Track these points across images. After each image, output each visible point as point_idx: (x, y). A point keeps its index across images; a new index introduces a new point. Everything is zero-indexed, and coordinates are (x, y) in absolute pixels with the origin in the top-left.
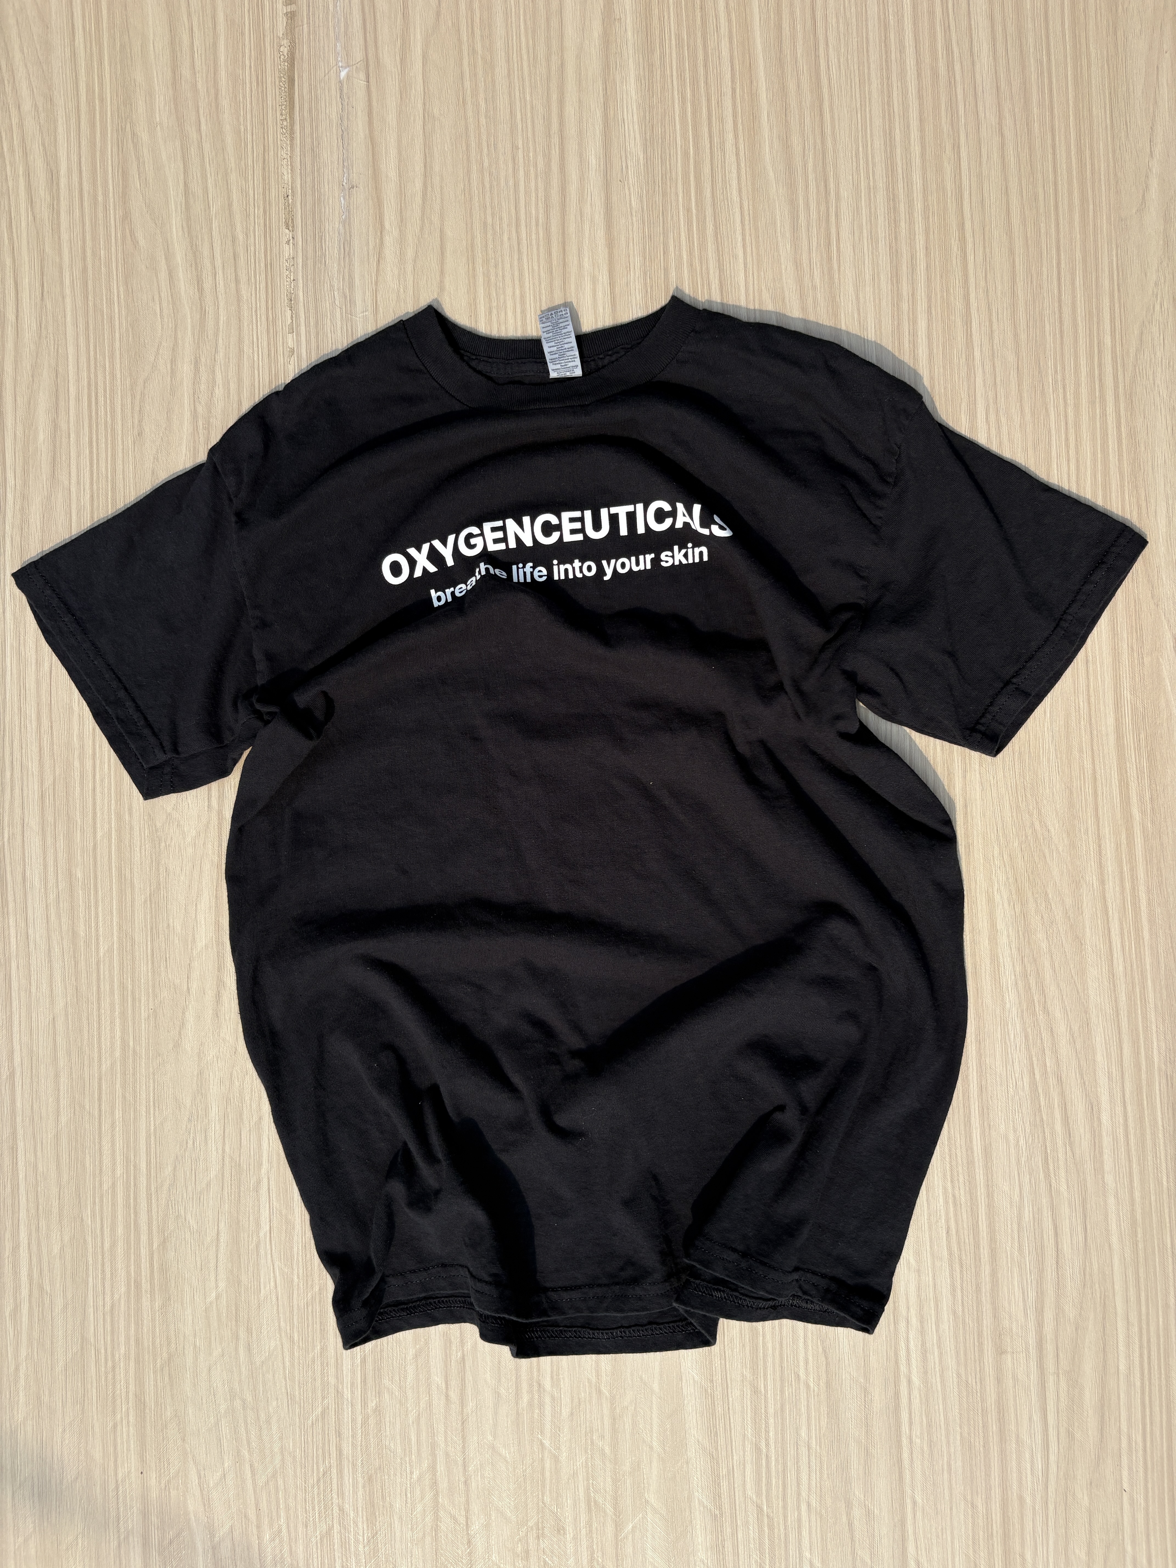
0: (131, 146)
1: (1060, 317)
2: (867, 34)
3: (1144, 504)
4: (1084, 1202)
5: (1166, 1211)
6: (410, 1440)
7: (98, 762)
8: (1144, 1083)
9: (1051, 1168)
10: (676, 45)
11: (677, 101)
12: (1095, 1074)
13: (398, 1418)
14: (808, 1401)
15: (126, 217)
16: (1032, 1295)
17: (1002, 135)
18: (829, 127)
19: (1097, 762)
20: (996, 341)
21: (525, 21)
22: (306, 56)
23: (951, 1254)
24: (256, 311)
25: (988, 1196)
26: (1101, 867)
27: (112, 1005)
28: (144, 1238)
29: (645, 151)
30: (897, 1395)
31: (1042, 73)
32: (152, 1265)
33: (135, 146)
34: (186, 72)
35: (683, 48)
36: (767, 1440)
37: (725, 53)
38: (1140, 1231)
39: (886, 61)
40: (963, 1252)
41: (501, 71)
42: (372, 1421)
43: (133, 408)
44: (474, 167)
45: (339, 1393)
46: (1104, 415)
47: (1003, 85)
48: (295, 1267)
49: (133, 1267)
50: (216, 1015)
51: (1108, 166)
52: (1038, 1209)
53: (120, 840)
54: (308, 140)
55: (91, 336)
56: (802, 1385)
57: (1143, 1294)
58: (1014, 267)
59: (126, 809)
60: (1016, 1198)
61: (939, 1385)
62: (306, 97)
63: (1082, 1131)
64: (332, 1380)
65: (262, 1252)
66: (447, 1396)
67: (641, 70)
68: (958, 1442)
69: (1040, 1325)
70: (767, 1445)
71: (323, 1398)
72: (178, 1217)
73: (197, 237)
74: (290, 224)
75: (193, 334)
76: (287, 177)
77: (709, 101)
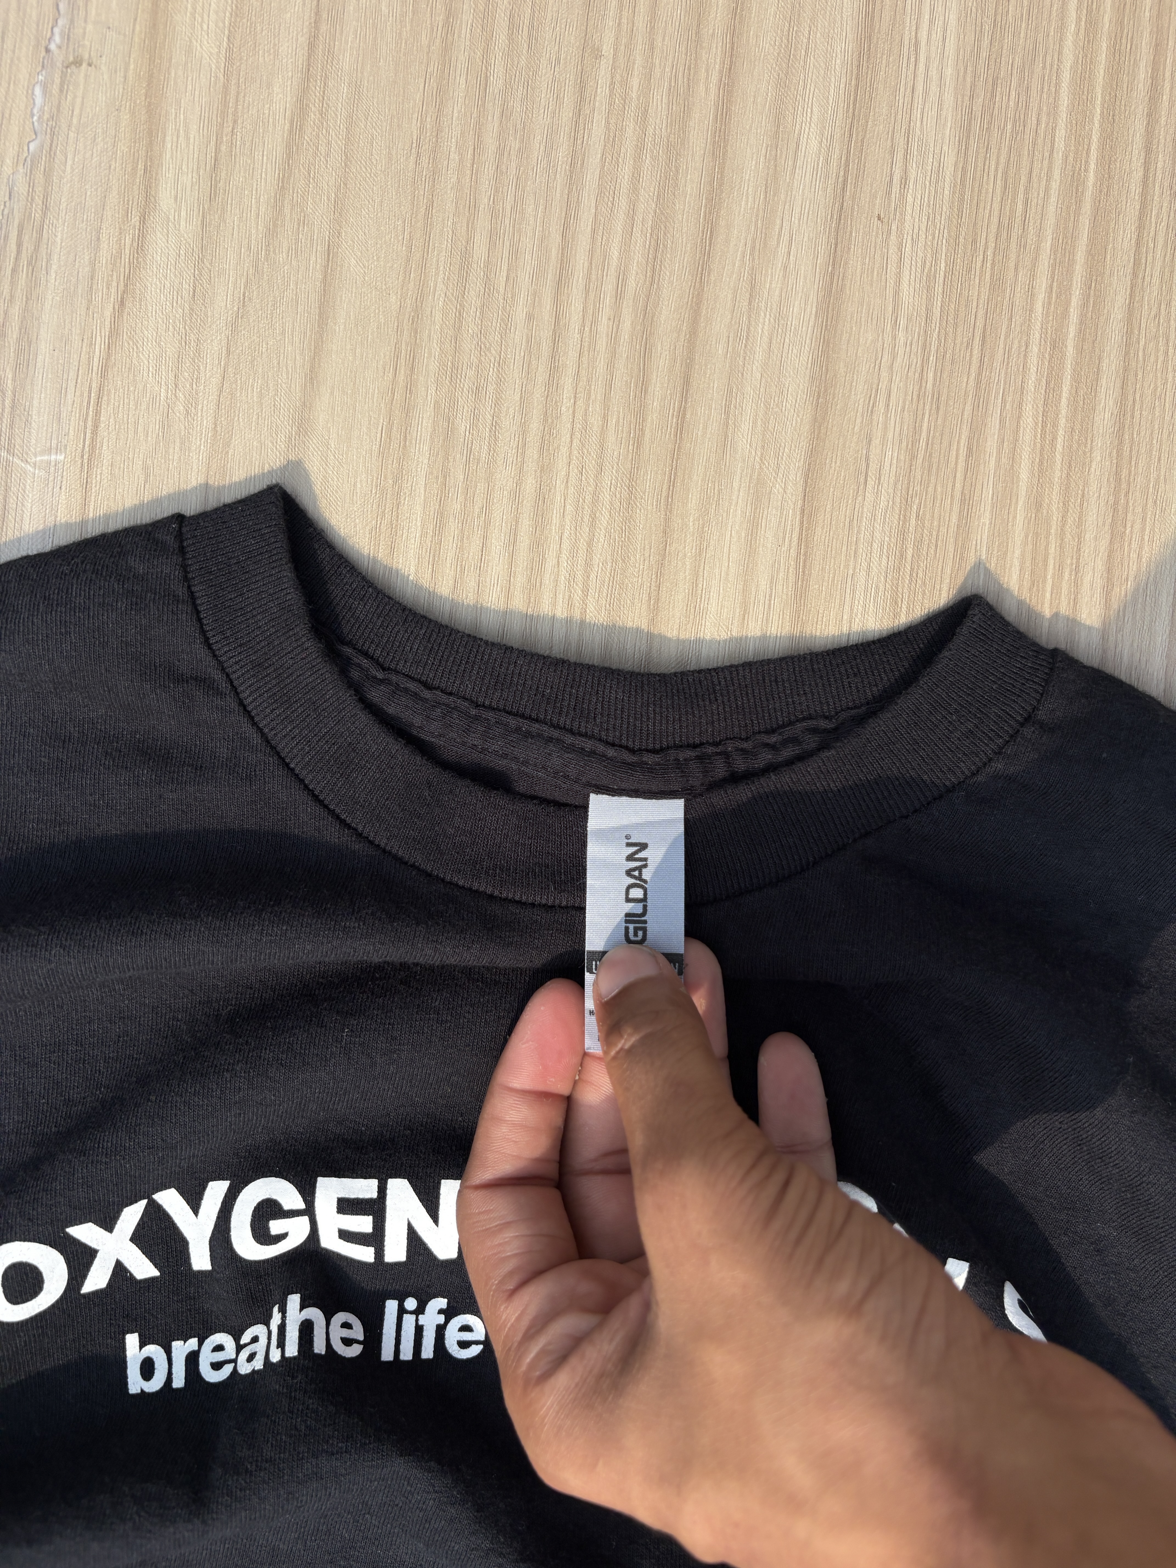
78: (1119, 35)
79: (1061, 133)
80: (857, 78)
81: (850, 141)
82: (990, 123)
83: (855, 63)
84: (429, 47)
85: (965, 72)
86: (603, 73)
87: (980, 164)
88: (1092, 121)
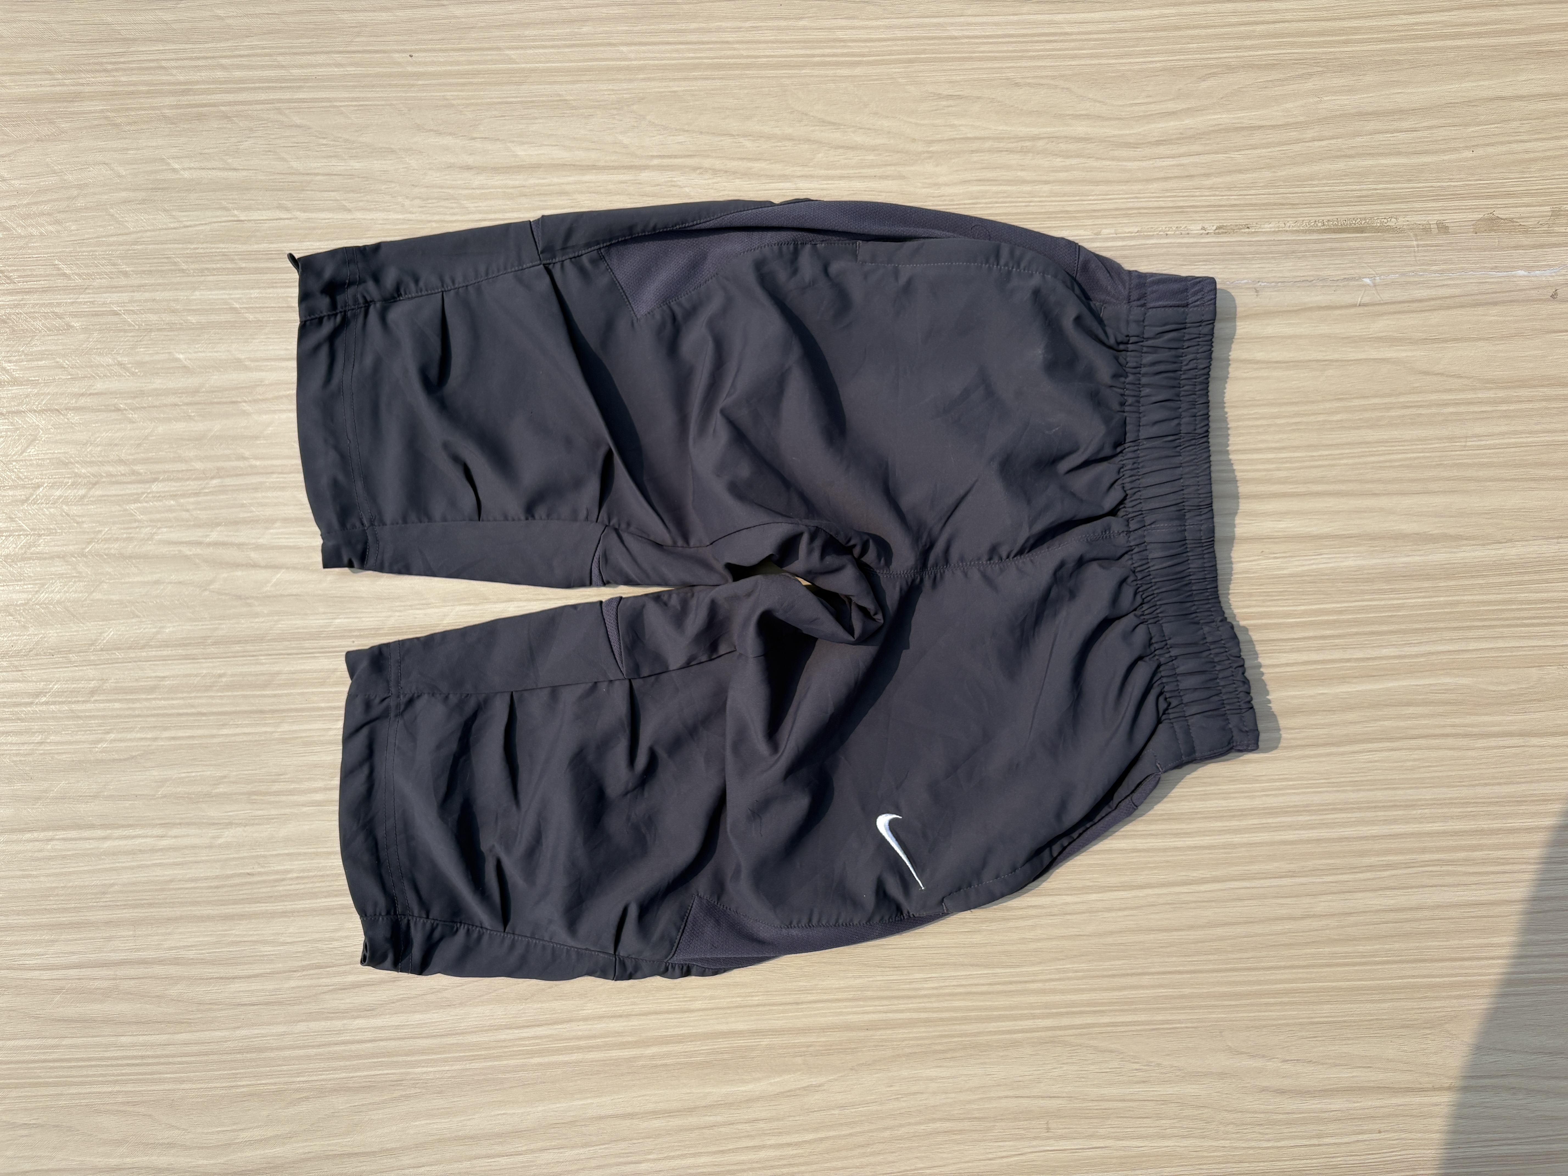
0: (1300, 72)
1: (1128, 975)
2: (1403, 789)
3: (948, 1055)
4: (280, 1003)
5: (272, 1081)
6: (41, 360)
7: (696, 47)
8: (395, 1059)
9: (312, 972)
11: (1339, 605)
12: (402, 1013)
13: (61, 347)
14: (84, 742)
15: (1230, 69)
16: (191, 954)
17: (1303, 918)
18: (1312, 753)
19: (701, 1013)
20: (1106, 915)
21: (1418, 458)
22: (1385, 244)
23: (228, 877)
24: (1137, 198)
25: (283, 912)
26: (600, 1017)
27: (458, 63)
28: (230, 97)
29: (1291, 576)
30: (92, 827)
31: (1364, 957)
32: (205, 105)
33: (1300, 76)
34: (1371, 126)
36: (46, 703)
37: (1385, 652)
38: (253, 1055)
39: (1375, 807)
40: (230, 889)
41: (1371, 435)
42: (57, 322)
43: (1042, 77)
44: (1275, 410)
45: (83, 289)
46: (1034, 1017)
47: (1352, 919)
48: (205, 245)
49: (203, 87)
50: (450, 167)
51: (1274, 1019)
52: (272, 960)
53: (620, 69)
54: (1303, 248)
55: (1113, 36)
56: (100, 736)
57: (193, 1059)
58: (1176, 930)
59: (649, 75)
60: (282, 939)
61: (101, 867)
62: (1345, 245)
63: (348, 1001)
64: (96, 283)
65: (219, 213)
66: (83, 395)
68: (48, 885)
69: (161, 962)
70: (43, 704)
71: (78, 275)
72: (251, 130)
73: (1210, 139)
74: (1221, 230)
75: (1114, 136)
76: (1267, 227)
77: (1339, 636)
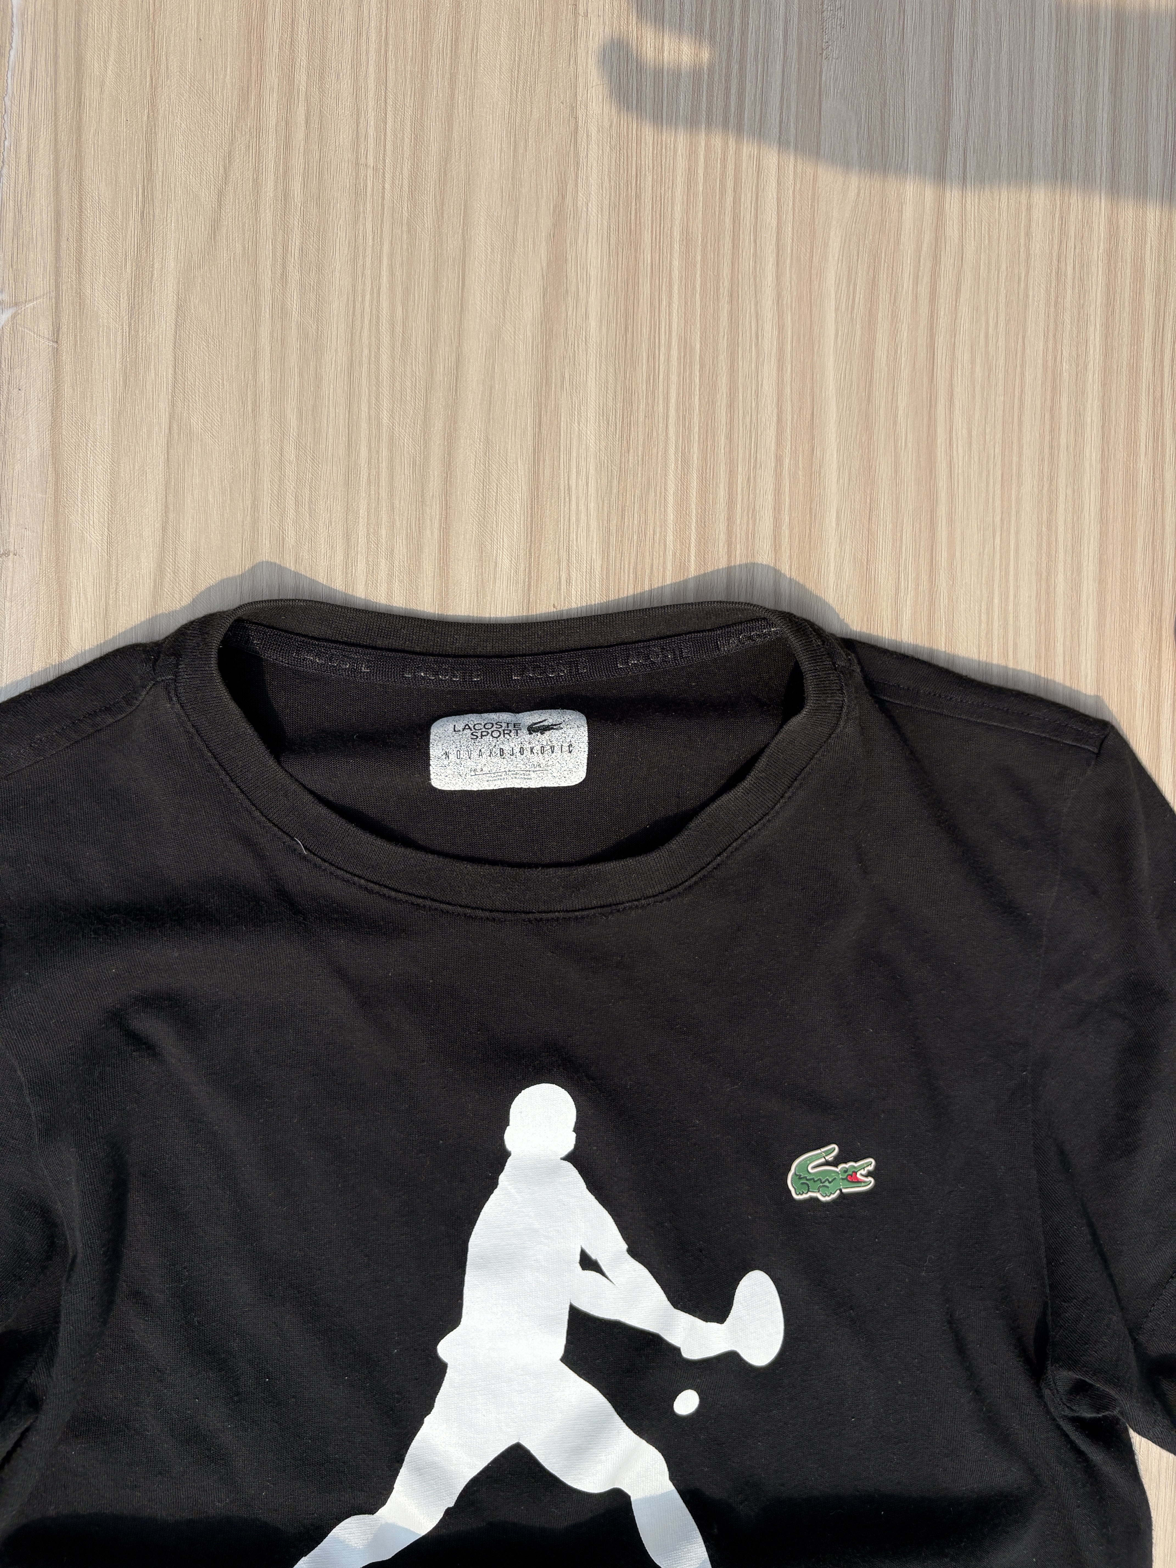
10: (679, 359)
35: (691, 366)
67: (611, 395)
78: (704, 467)
79: (670, 538)
80: (531, 516)
81: (530, 558)
82: (622, 537)
83: (529, 506)
84: (243, 522)
85: (603, 505)
86: (361, 529)
87: (618, 565)
88: (690, 528)
